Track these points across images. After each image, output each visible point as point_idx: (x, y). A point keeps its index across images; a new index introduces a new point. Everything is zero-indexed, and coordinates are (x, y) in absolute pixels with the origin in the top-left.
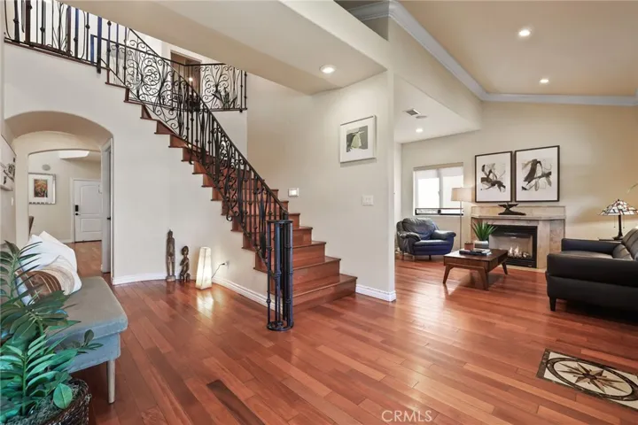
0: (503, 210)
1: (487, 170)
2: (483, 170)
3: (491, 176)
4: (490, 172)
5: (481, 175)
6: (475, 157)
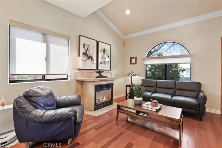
0: (98, 75)
1: (86, 48)
2: (84, 47)
3: (88, 52)
4: (87, 49)
5: (82, 50)
6: (80, 36)
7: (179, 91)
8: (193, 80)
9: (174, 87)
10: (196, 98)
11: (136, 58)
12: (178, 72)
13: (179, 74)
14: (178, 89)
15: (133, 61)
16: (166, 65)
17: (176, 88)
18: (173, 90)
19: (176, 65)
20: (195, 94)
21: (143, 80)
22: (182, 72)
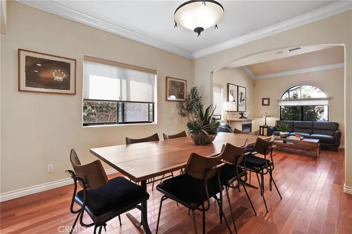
6: (228, 84)
7: (316, 130)
8: (331, 121)
9: (311, 127)
10: (333, 135)
11: (269, 99)
12: (315, 113)
13: (317, 115)
14: (315, 129)
15: (266, 102)
16: (302, 107)
17: (314, 128)
18: (311, 130)
19: (314, 106)
20: (332, 132)
21: (277, 121)
22: (320, 113)
